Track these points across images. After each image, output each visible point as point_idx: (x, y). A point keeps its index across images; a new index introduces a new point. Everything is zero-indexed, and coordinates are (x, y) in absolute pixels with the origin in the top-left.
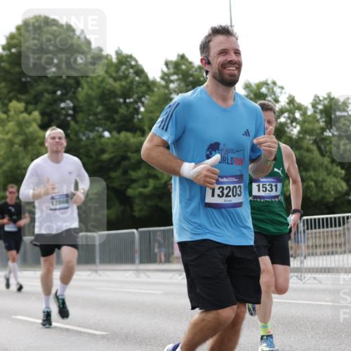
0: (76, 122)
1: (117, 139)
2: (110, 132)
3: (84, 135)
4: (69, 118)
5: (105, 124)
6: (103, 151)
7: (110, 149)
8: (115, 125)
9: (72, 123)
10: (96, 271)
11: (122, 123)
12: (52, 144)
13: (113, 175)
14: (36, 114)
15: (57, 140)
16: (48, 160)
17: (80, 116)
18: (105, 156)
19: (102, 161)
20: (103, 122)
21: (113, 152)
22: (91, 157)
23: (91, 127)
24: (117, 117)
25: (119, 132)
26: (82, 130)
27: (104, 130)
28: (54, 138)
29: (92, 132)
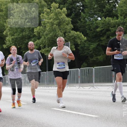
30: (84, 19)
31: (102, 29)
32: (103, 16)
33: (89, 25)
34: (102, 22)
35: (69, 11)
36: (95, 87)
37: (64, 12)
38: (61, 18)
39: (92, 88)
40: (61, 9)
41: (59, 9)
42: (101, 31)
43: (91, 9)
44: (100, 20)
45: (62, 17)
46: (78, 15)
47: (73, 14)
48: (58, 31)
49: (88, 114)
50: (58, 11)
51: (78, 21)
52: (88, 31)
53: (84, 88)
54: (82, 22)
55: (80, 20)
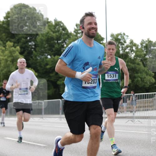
0: (36, 51)
1: (54, 59)
2: (51, 56)
3: (39, 57)
4: (33, 50)
5: (49, 52)
6: (47, 64)
7: (50, 63)
8: (53, 53)
9: (34, 52)
10: (42, 118)
11: (56, 52)
12: (20, 65)
13: (51, 75)
14: (18, 48)
15: (22, 63)
16: (18, 72)
17: (37, 49)
18: (48, 67)
19: (47, 69)
20: (48, 51)
21: (51, 65)
22: (42, 67)
23: (42, 53)
24: (54, 49)
25: (54, 56)
26: (38, 55)
27: (48, 55)
28: (21, 63)
29: (43, 55)
30: (36, 57)
31: (51, 66)
32: (53, 54)
33: (40, 62)
34: (52, 60)
35: (23, 49)
36: (44, 118)
37: (17, 50)
38: (15, 56)
39: (41, 120)
40: (15, 47)
41: (13, 48)
42: (51, 68)
43: (42, 48)
44: (50, 59)
45: (16, 54)
46: (30, 53)
47: (26, 53)
48: (12, 67)
49: (37, 143)
50: (12, 49)
51: (30, 58)
52: (39, 68)
53: (34, 119)
54: (33, 59)
55: (32, 57)
